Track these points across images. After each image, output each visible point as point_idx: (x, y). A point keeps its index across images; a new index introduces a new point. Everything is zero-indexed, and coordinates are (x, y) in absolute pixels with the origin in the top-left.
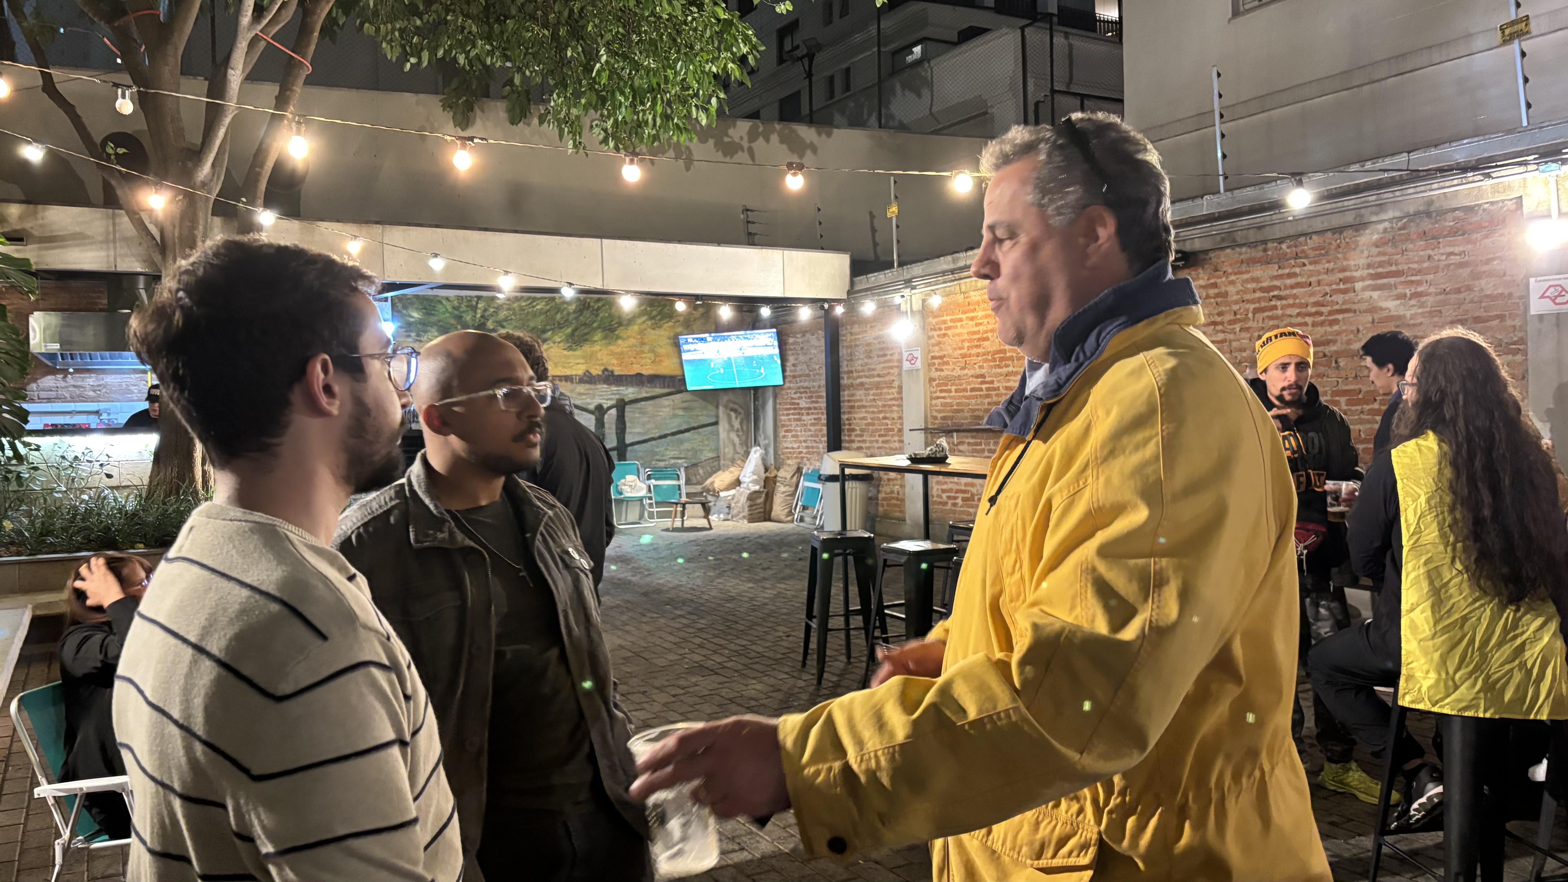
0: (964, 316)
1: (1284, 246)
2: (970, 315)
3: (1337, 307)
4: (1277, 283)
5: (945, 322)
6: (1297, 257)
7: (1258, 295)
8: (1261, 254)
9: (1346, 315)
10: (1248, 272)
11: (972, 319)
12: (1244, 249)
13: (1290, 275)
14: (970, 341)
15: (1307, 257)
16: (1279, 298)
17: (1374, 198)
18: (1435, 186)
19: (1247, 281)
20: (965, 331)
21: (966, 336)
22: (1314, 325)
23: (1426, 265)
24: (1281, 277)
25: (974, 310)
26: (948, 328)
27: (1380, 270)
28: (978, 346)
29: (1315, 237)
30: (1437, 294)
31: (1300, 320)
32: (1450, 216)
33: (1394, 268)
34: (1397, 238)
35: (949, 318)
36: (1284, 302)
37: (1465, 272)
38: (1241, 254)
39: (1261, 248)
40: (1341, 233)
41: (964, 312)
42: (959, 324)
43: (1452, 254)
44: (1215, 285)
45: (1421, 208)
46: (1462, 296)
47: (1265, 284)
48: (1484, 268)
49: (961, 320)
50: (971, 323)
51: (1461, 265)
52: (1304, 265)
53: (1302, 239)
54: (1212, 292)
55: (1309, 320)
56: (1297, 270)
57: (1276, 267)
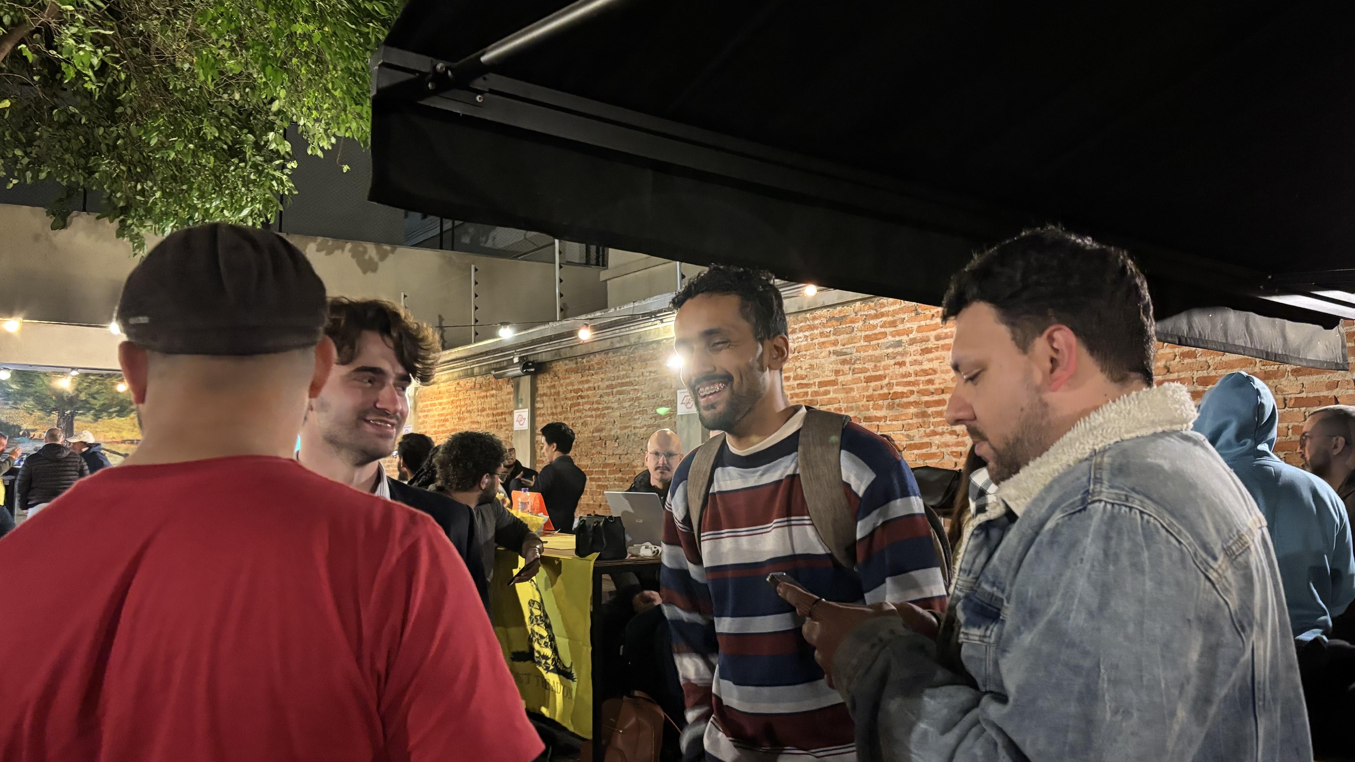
0: (437, 402)
1: (584, 361)
2: (439, 401)
3: (605, 405)
4: (581, 387)
5: (427, 406)
6: (589, 369)
7: (573, 394)
8: (575, 366)
9: (610, 411)
10: (569, 378)
11: (440, 404)
12: (567, 362)
13: (587, 381)
14: (440, 421)
15: (593, 369)
16: (582, 397)
17: (617, 331)
18: (642, 326)
19: (567, 385)
20: (437, 413)
21: (437, 418)
22: (597, 416)
23: (641, 378)
24: (582, 382)
25: (442, 398)
26: (429, 411)
27: (623, 381)
28: (443, 425)
29: (597, 356)
30: (645, 399)
31: (589, 413)
32: (651, 347)
33: (628, 380)
34: (631, 360)
35: (429, 403)
36: (584, 400)
37: (656, 384)
38: (566, 365)
39: (574, 361)
40: (607, 353)
41: (437, 399)
42: (434, 408)
43: (650, 372)
44: (554, 386)
45: (637, 340)
46: (654, 400)
47: (576, 387)
48: (664, 383)
49: (434, 405)
50: (440, 407)
51: (655, 380)
52: (593, 375)
53: (592, 357)
54: (553, 391)
55: (594, 413)
56: (589, 378)
57: (580, 375)
